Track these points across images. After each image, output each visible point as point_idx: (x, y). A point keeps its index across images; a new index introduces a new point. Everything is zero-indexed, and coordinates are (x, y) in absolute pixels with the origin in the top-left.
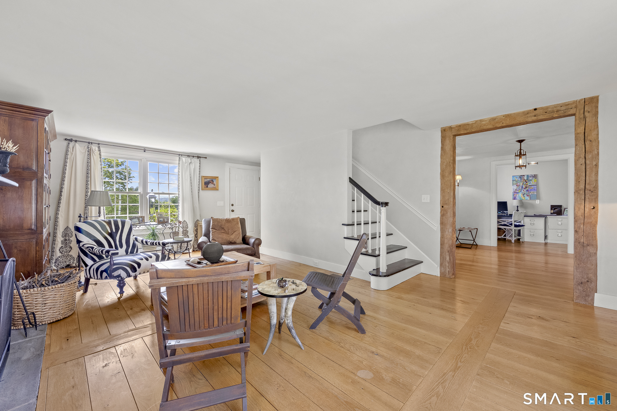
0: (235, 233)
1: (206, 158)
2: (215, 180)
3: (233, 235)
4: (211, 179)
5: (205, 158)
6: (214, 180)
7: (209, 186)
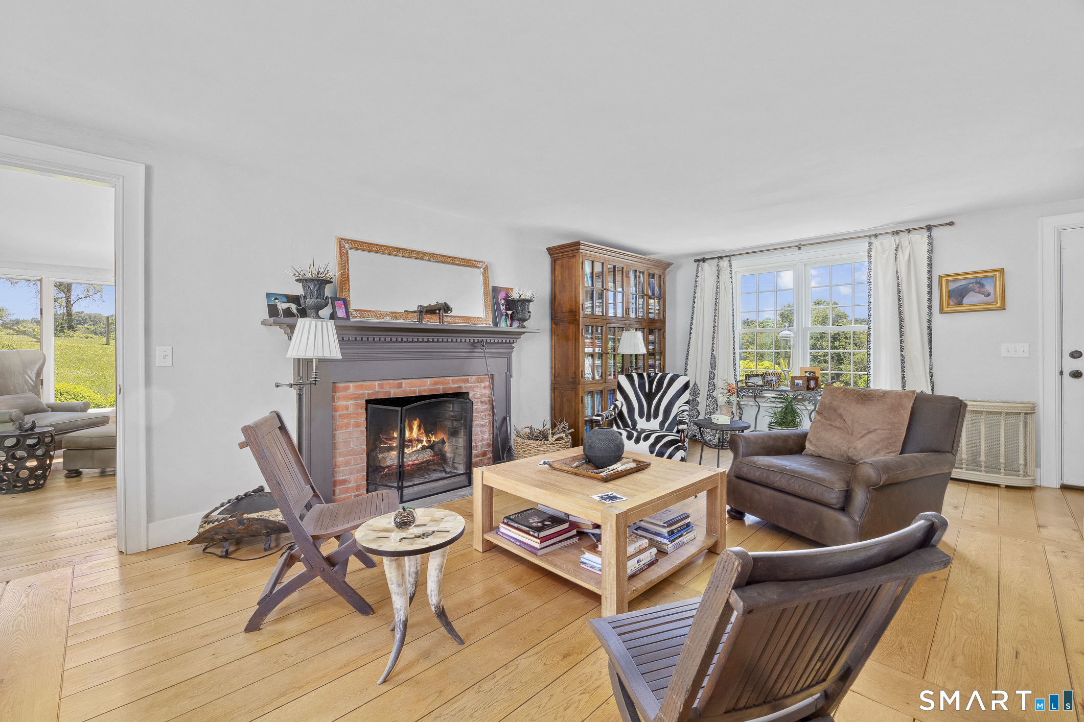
0: (870, 436)
1: (951, 224)
2: (990, 280)
3: (863, 439)
4: (974, 281)
5: (947, 224)
6: (984, 282)
7: (966, 300)
